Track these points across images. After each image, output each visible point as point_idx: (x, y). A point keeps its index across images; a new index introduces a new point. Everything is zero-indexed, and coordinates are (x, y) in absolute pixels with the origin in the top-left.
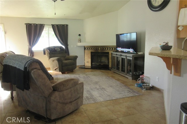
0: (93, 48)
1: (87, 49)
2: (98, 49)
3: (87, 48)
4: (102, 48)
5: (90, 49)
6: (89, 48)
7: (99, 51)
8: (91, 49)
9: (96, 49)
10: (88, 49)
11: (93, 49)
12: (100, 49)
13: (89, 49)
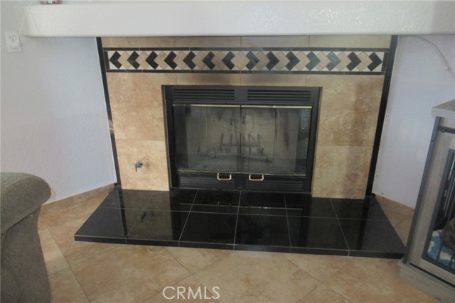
0: (180, 56)
1: (126, 65)
2: (228, 61)
3: (124, 56)
4: (262, 56)
5: (151, 60)
6: (142, 57)
7: (238, 81)
8: (162, 65)
9: (208, 61)
10: (133, 59)
11: (181, 65)
12: (240, 61)
13: (144, 65)
